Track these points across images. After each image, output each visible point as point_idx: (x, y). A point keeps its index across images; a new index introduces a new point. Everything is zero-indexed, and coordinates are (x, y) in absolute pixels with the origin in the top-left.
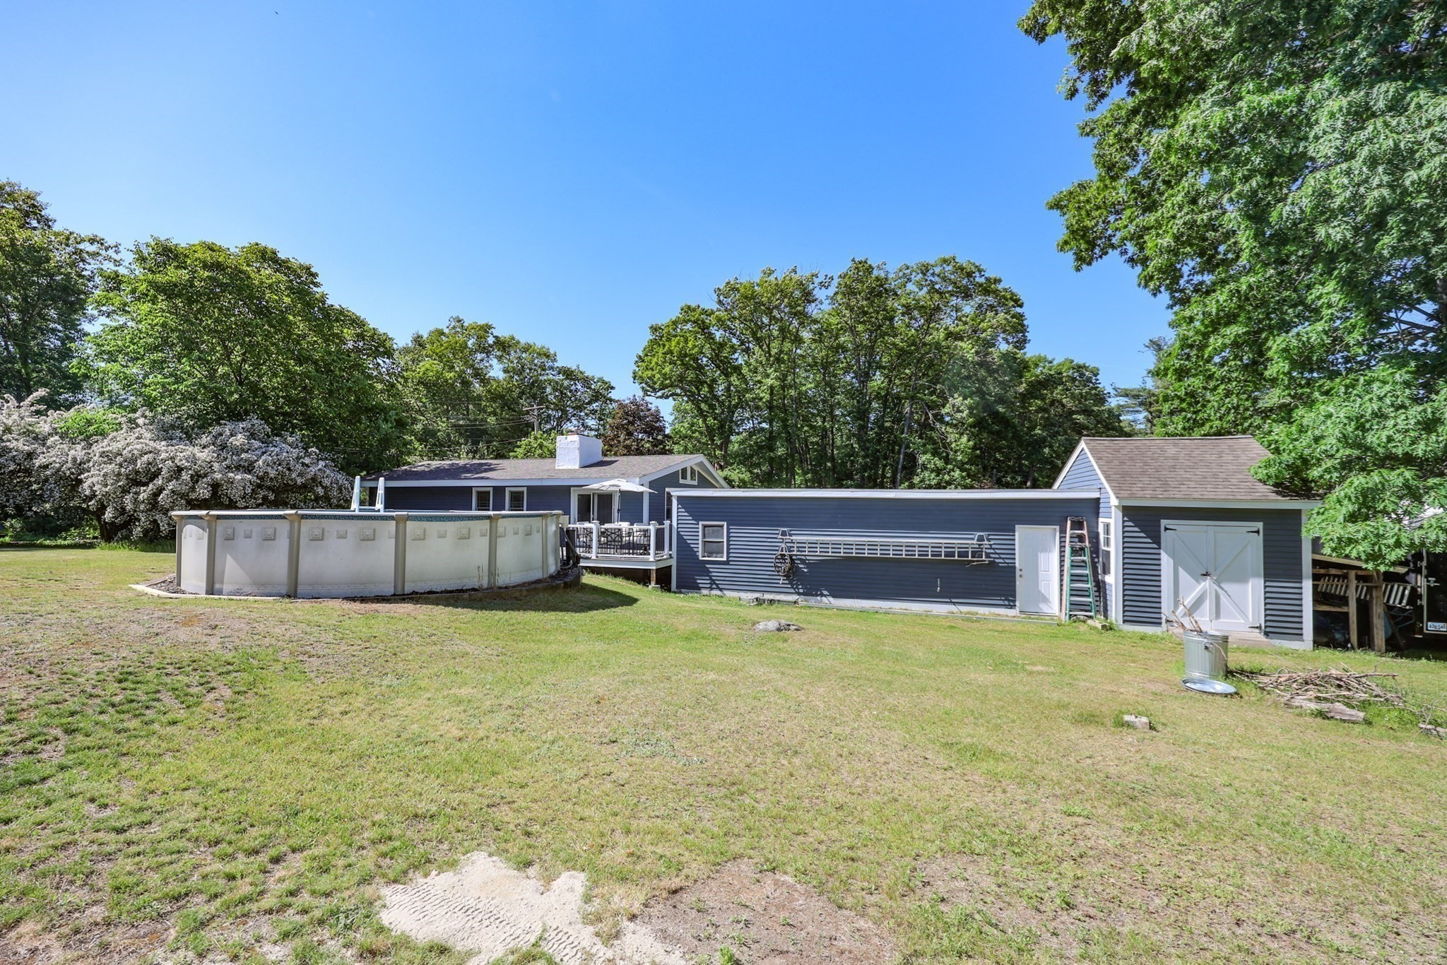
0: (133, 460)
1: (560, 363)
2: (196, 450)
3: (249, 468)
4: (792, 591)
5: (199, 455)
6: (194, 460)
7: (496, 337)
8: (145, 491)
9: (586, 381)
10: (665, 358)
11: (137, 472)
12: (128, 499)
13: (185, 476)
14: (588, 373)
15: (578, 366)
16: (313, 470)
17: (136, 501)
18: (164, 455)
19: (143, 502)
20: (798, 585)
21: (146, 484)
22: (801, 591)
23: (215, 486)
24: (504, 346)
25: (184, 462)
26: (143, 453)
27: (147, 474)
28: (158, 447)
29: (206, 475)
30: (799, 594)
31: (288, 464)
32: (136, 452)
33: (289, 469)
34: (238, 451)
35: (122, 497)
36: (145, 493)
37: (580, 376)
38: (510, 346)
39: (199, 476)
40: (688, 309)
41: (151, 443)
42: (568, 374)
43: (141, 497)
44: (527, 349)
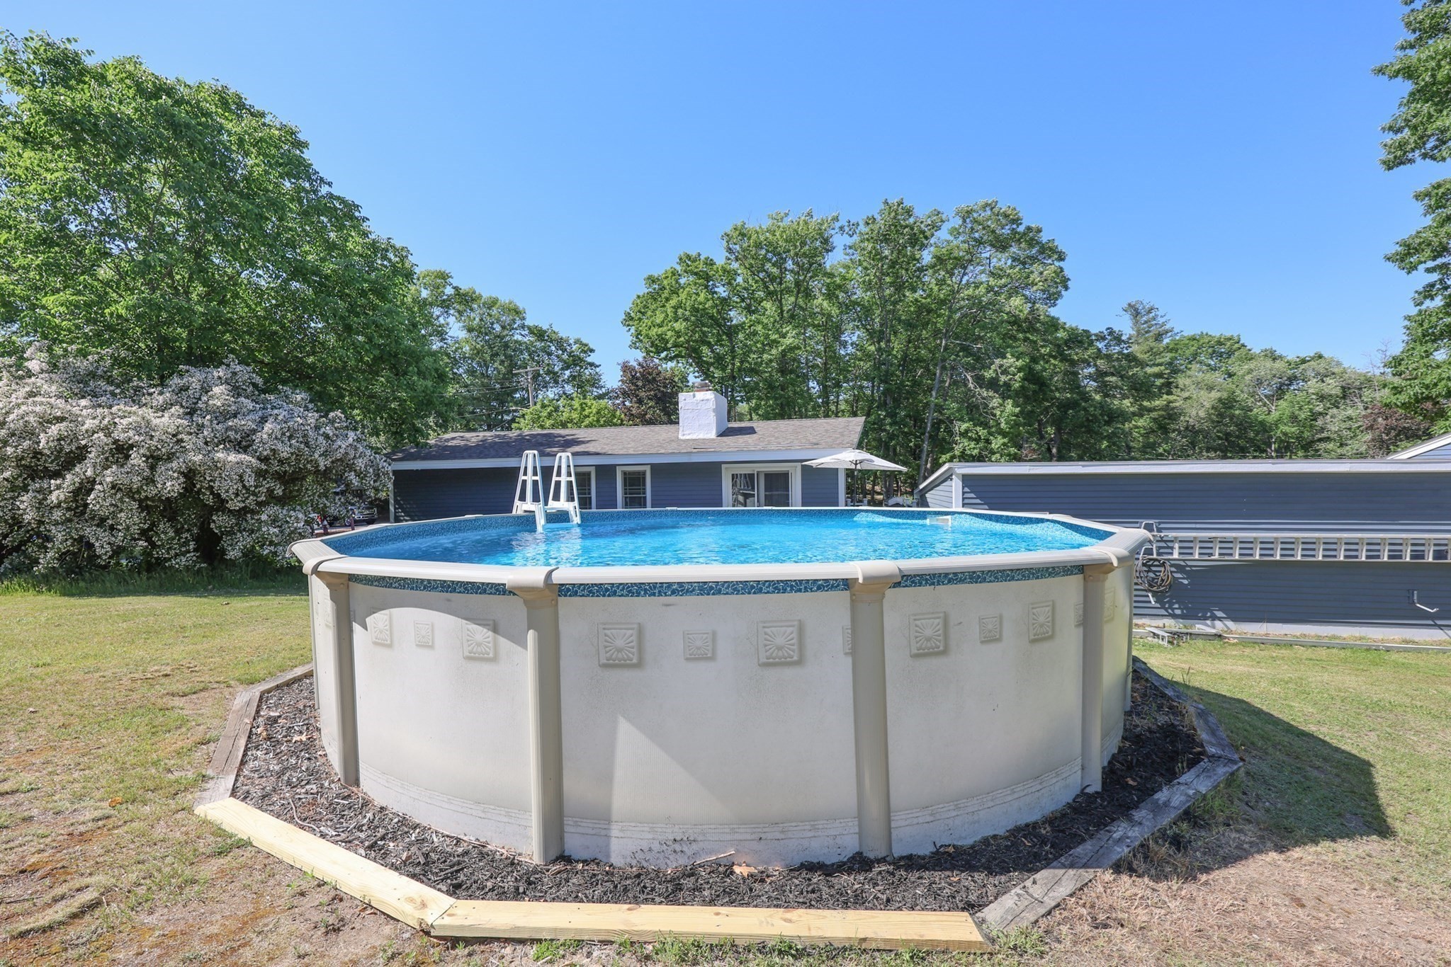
0: (29, 433)
1: (529, 322)
2: (148, 413)
3: (243, 444)
4: (1163, 612)
5: (156, 421)
6: (146, 429)
7: (456, 288)
8: (58, 487)
9: (560, 343)
10: (676, 313)
11: (37, 454)
12: (25, 501)
13: (136, 459)
14: (563, 334)
15: (551, 325)
16: (342, 444)
17: (40, 505)
18: (89, 424)
19: (58, 506)
20: (1171, 604)
21: (57, 474)
22: (1178, 612)
23: (190, 475)
24: (465, 299)
25: (131, 433)
26: (46, 421)
27: (57, 457)
28: (76, 410)
29: (170, 457)
30: (1174, 616)
31: (305, 436)
32: (31, 419)
33: (307, 444)
34: (223, 415)
35: (14, 498)
36: (59, 491)
37: (554, 336)
38: (473, 300)
39: (158, 459)
40: (687, 260)
41: (60, 403)
42: (540, 334)
43: (53, 498)
44: (492, 303)
